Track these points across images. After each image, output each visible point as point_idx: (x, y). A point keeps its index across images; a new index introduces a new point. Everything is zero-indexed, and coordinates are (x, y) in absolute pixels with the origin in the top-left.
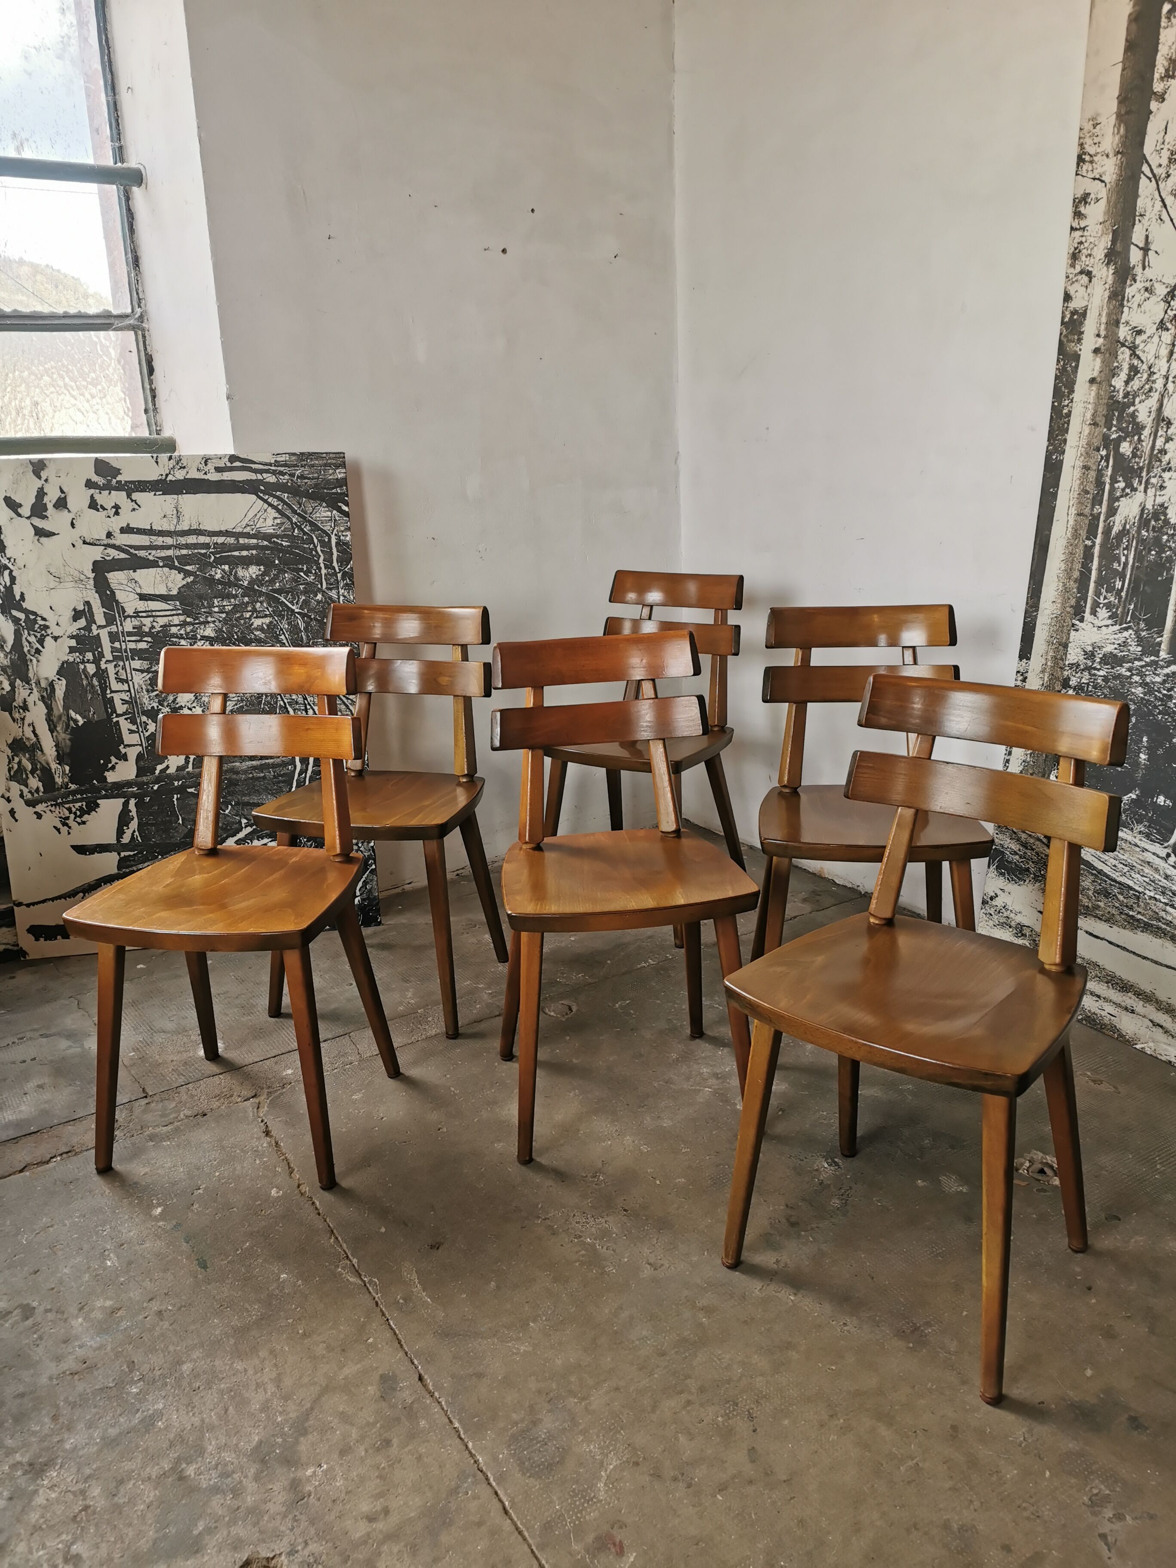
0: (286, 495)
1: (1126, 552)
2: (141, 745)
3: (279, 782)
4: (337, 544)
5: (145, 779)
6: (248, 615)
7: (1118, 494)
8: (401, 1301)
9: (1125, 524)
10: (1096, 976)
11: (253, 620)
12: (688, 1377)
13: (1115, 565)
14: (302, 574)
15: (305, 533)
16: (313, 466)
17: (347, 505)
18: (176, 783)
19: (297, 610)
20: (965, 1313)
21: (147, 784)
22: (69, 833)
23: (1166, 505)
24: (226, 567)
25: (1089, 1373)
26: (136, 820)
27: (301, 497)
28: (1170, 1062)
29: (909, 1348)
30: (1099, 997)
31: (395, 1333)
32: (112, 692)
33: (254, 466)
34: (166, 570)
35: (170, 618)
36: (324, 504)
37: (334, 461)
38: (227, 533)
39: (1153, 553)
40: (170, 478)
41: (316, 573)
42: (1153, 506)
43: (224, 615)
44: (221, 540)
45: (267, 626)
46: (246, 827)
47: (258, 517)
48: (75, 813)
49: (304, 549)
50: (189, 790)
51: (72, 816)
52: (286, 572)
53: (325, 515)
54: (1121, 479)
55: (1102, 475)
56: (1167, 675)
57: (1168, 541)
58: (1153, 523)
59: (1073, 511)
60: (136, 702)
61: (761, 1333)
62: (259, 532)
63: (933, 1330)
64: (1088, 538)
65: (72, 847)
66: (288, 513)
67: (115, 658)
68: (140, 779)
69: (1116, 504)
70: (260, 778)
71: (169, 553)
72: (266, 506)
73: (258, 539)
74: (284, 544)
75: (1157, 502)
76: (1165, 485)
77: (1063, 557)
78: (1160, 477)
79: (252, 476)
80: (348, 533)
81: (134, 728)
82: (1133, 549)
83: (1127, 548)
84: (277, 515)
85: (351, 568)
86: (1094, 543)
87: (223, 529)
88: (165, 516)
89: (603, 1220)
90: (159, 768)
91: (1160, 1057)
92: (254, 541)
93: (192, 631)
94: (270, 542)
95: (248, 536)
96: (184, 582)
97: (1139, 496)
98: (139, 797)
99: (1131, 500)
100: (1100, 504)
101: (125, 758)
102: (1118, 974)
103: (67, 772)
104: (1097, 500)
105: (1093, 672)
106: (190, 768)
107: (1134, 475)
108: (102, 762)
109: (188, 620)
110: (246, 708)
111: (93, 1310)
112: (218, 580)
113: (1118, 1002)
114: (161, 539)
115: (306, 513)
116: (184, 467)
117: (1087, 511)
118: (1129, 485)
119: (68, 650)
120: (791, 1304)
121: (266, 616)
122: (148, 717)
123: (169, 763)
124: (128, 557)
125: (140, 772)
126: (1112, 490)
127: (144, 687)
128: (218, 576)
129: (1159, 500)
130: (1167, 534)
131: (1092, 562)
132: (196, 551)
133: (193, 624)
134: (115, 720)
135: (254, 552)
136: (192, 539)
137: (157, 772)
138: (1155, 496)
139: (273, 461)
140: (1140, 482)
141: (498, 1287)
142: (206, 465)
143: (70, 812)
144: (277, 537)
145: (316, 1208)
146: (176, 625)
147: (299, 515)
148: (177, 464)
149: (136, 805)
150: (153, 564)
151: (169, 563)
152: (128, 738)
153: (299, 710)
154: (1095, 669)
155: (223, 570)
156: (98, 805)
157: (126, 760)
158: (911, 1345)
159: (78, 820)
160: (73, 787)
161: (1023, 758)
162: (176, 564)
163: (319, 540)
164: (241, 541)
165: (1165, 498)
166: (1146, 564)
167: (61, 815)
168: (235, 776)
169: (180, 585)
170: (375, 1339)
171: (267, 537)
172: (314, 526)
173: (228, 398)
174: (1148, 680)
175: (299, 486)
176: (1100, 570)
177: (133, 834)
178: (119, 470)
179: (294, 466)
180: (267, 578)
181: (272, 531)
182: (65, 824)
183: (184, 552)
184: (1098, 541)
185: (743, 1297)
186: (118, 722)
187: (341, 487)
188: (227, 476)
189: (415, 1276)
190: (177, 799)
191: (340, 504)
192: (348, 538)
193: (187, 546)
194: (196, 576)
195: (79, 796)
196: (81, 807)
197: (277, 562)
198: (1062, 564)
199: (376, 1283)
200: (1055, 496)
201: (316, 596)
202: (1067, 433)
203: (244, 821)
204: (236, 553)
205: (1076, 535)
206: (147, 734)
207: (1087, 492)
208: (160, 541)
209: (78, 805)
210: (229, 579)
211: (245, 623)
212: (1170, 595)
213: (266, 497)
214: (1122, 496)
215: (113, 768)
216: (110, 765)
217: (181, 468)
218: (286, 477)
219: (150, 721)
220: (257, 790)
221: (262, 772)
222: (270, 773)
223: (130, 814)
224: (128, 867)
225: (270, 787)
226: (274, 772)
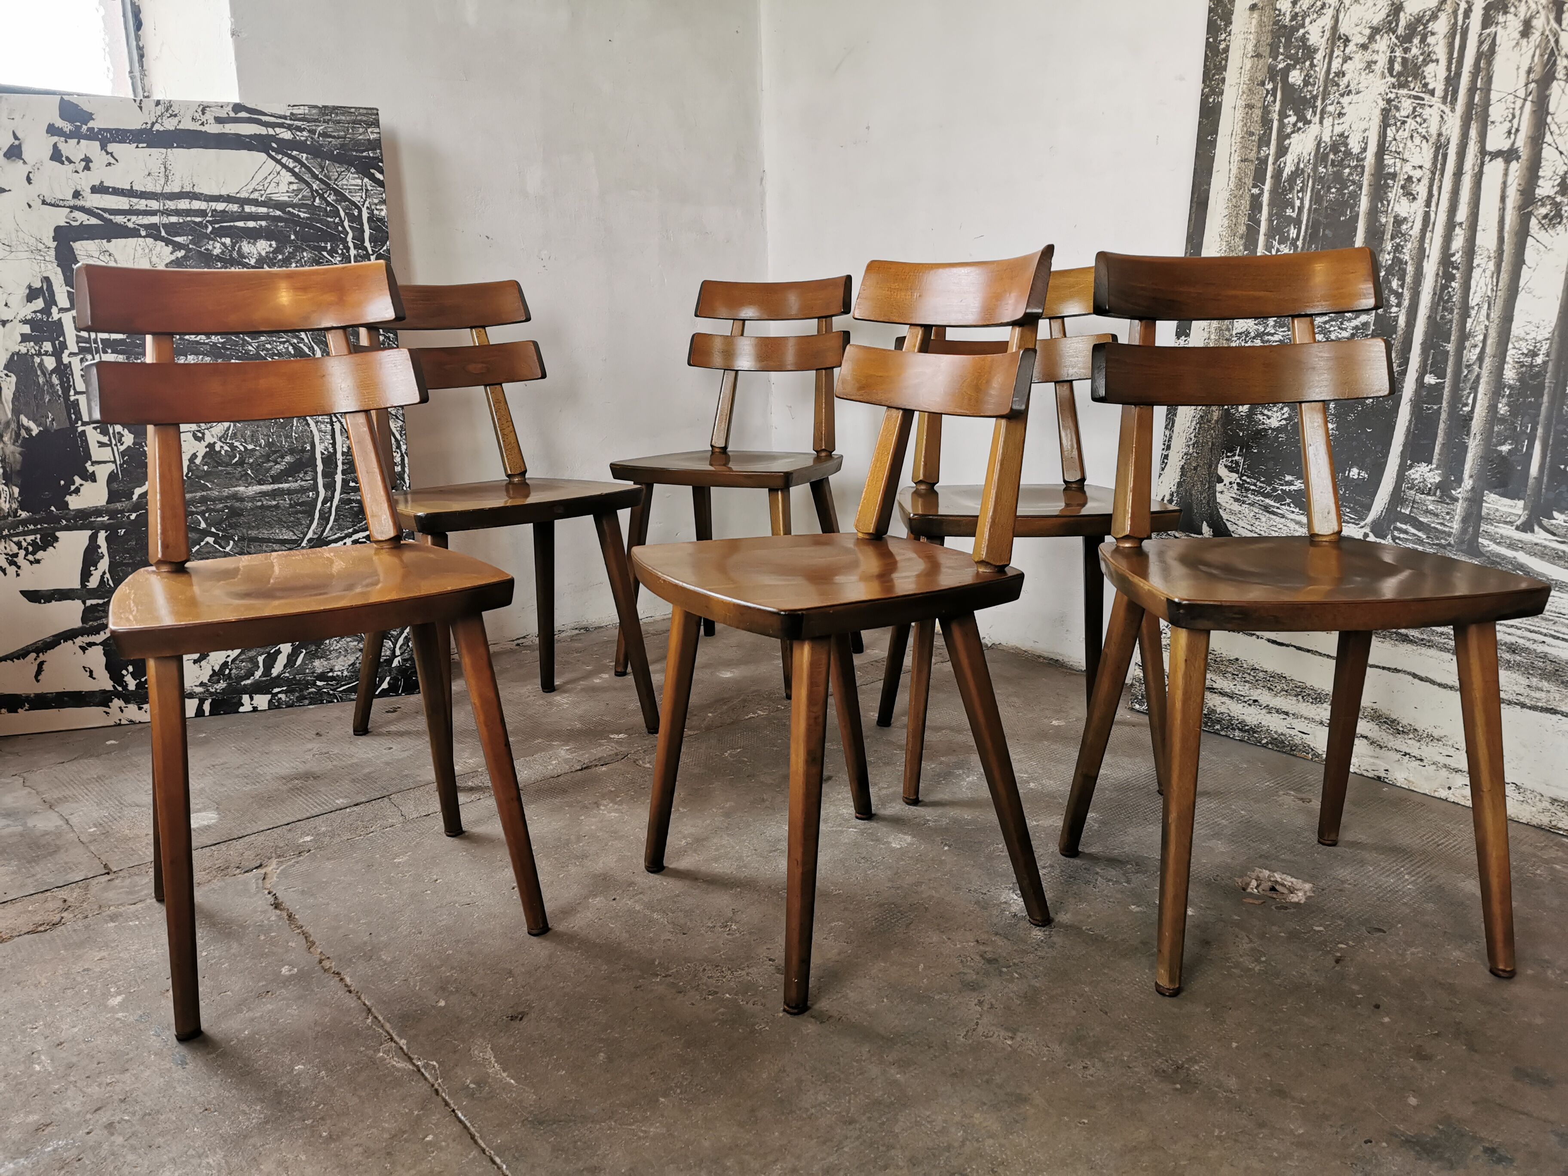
0: (305, 155)
1: (1300, 195)
2: (115, 462)
3: (297, 513)
4: (370, 219)
5: (119, 506)
7: (1289, 130)
8: (472, 1086)
9: (1298, 163)
10: (1282, 690)
12: (890, 1147)
13: (1289, 212)
14: (325, 254)
15: (328, 204)
16: (339, 122)
17: (382, 172)
20: (1234, 1045)
21: (122, 512)
22: (18, 575)
23: (1346, 134)
24: (228, 241)
25: (1413, 1101)
26: (106, 558)
27: (324, 158)
28: (1379, 778)
29: (1177, 1089)
30: (1287, 714)
31: (465, 1127)
32: (76, 393)
33: (264, 118)
34: (150, 241)
36: (353, 170)
37: (364, 118)
38: (229, 199)
39: (1333, 190)
40: (157, 127)
41: (343, 254)
42: (1331, 137)
44: (220, 206)
47: (268, 180)
48: (26, 549)
49: (328, 224)
51: (22, 553)
52: (306, 250)
53: (354, 182)
54: (1291, 113)
55: (1269, 112)
56: (1356, 328)
57: (1350, 174)
58: (1332, 156)
59: (1236, 158)
61: (978, 1086)
62: (271, 199)
63: (1201, 1067)
64: (1255, 186)
65: (21, 592)
66: (307, 177)
67: (82, 350)
68: (112, 506)
69: (1287, 142)
70: (271, 506)
71: (155, 219)
72: (279, 167)
73: (269, 207)
74: (302, 215)
75: (1335, 132)
76: (1344, 111)
77: (1226, 212)
78: (1338, 103)
79: (263, 131)
80: (383, 207)
81: (105, 440)
82: (1309, 190)
83: (1302, 190)
84: (293, 179)
85: (388, 251)
86: (1262, 190)
87: (224, 192)
88: (149, 174)
89: (744, 973)
90: (138, 491)
91: (1365, 773)
92: (263, 210)
94: (284, 212)
95: (256, 203)
96: (173, 257)
97: (1314, 129)
98: (111, 530)
99: (1304, 135)
100: (1268, 145)
101: (92, 478)
102: (1308, 685)
103: (16, 495)
104: (1264, 141)
105: (1266, 338)
107: (1307, 105)
108: (62, 482)
111: (7, 1128)
112: (217, 256)
113: (1311, 716)
114: (143, 202)
115: (330, 179)
116: (176, 116)
117: (1253, 155)
118: (1302, 118)
119: (19, 339)
120: (1009, 1049)
122: (124, 427)
124: (100, 222)
125: (113, 497)
126: (1282, 126)
128: (217, 251)
129: (1338, 130)
130: (1349, 166)
131: (1260, 212)
132: (189, 219)
134: (80, 429)
135: (264, 223)
136: (184, 204)
137: (135, 497)
138: (1333, 125)
139: (288, 114)
140: (1315, 113)
141: (610, 1059)
142: (203, 114)
143: (20, 547)
144: (294, 206)
145: (346, 986)
147: (321, 180)
148: (167, 111)
149: (107, 538)
150: (133, 233)
151: (153, 232)
152: (97, 453)
153: (323, 423)
154: (1269, 334)
155: (224, 244)
156: (56, 539)
157: (94, 480)
158: (1178, 1086)
159: (30, 557)
160: (24, 515)
161: (1185, 450)
162: (163, 233)
163: (346, 214)
164: (247, 209)
165: (1346, 126)
166: (1325, 204)
167: (8, 551)
168: (238, 504)
169: (168, 261)
170: (435, 1135)
171: (280, 205)
172: (341, 197)
173: (233, 34)
174: (1333, 336)
175: (321, 145)
176: (1270, 221)
177: (102, 577)
178: (91, 114)
179: (315, 121)
180: (280, 257)
181: (287, 199)
182: (12, 563)
183: (174, 219)
184: (1267, 187)
185: (945, 1046)
186: (84, 431)
187: (374, 149)
188: (230, 129)
189: (490, 1055)
191: (372, 171)
192: (383, 213)
193: (178, 212)
194: (188, 250)
195: (32, 527)
196: (34, 541)
197: (293, 237)
198: (1225, 219)
199: (434, 1066)
200: (1213, 144)
202: (1225, 70)
204: (240, 224)
205: (1240, 184)
206: (122, 448)
207: (1252, 134)
208: (142, 204)
209: (30, 538)
210: (231, 256)
212: (1355, 235)
213: (279, 157)
214: (1293, 132)
215: (77, 491)
216: (73, 488)
217: (171, 115)
218: (305, 133)
219: (126, 430)
220: (268, 522)
221: (275, 500)
222: (285, 500)
223: (100, 551)
224: (96, 620)
225: (284, 519)
226: (290, 500)
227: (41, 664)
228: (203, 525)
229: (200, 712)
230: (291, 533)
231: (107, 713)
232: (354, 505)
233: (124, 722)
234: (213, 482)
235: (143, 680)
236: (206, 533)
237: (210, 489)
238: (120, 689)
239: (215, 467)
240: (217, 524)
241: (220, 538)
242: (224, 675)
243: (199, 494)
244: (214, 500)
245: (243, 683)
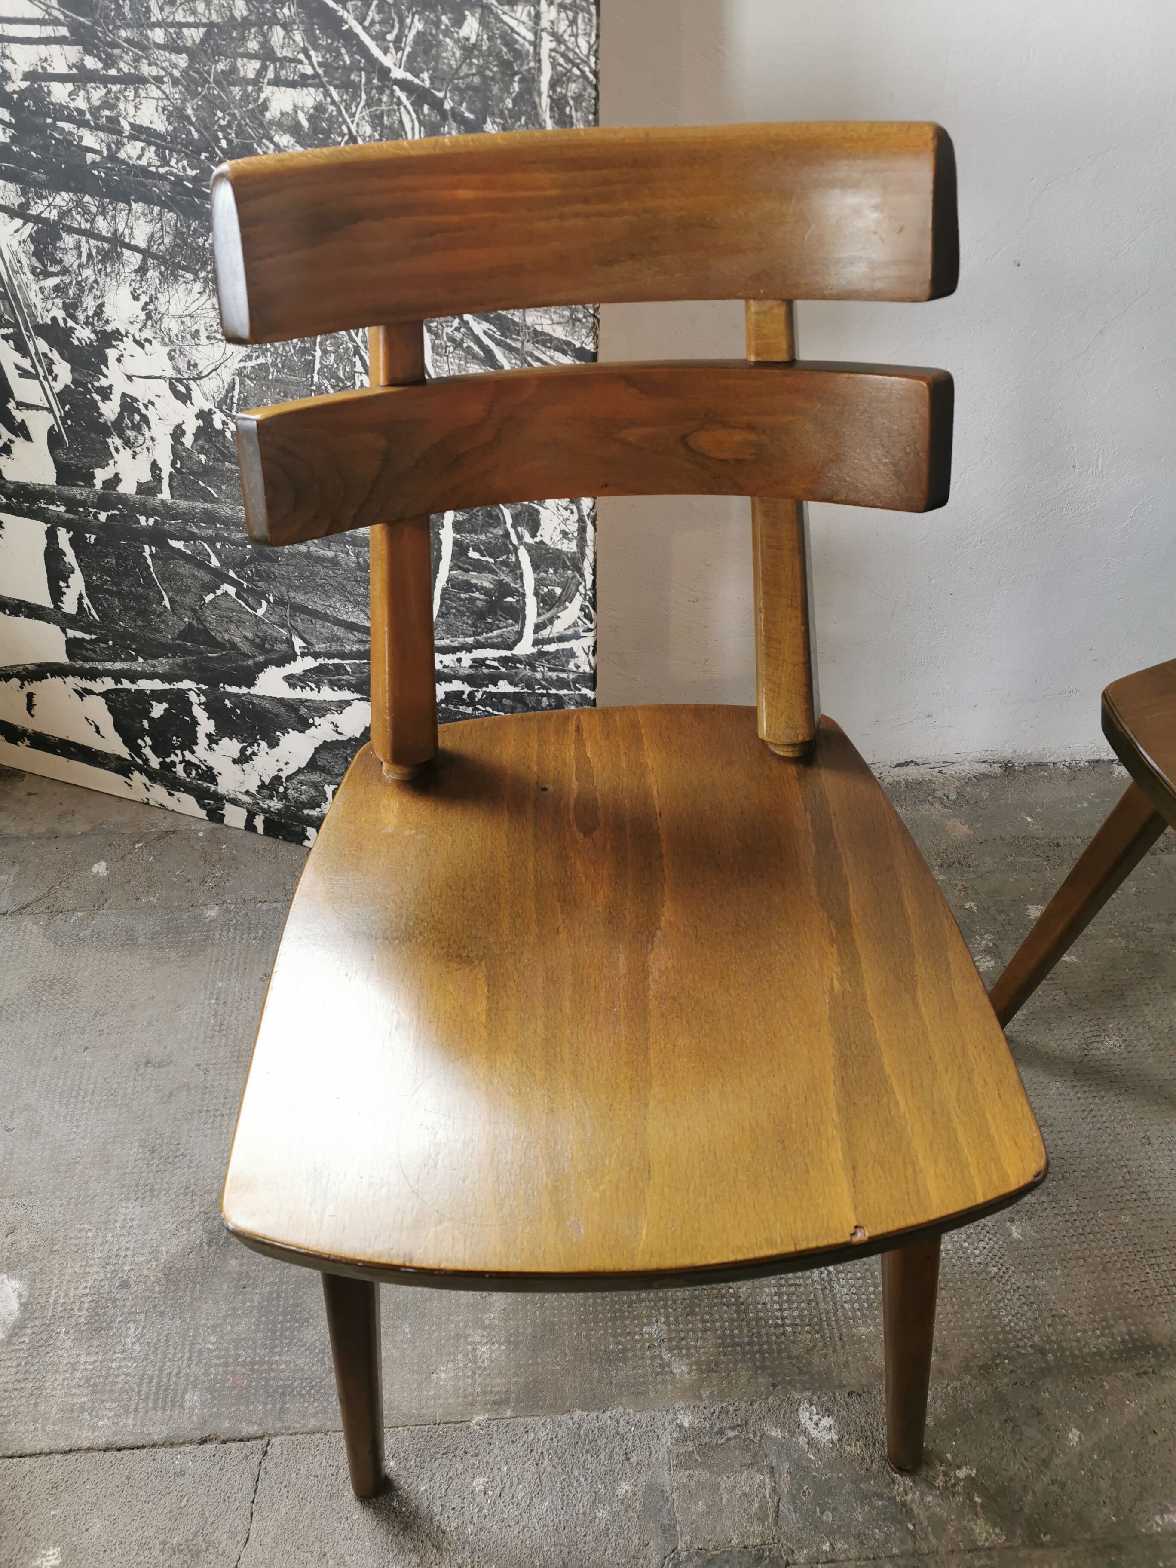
5: (76, 492)
6: (249, 68)
11: (268, 91)
18: (142, 519)
19: (398, 73)
21: (83, 504)
26: (78, 574)
35: (43, 50)
43: (182, 61)
45: (310, 119)
46: (303, 655)
50: (174, 543)
60: (15, 297)
68: (65, 490)
70: (324, 559)
81: (26, 364)
90: (99, 475)
93: (106, 104)
98: (76, 530)
101: (24, 432)
106: (165, 494)
109: (91, 63)
110: (273, 374)
121: (303, 82)
122: (51, 345)
123: (119, 468)
125: (64, 474)
127: (25, 261)
133: (106, 81)
137: (98, 483)
146: (62, 78)
149: (72, 542)
152: (20, 388)
157: (28, 437)
177: (79, 600)
190: (151, 555)
201: (459, 22)
203: (298, 643)
206: (58, 386)
211: (245, 97)
220: (321, 586)
221: (330, 550)
222: (347, 553)
223: (66, 559)
224: (86, 659)
225: (349, 588)
226: (358, 555)
227: (30, 696)
228: (215, 562)
229: (250, 826)
230: (362, 615)
231: (129, 785)
232: (477, 595)
233: (152, 803)
234: (220, 488)
235: (168, 760)
236: (220, 577)
237: (216, 501)
238: (140, 761)
239: (218, 460)
240: (240, 565)
241: (245, 591)
242: (278, 792)
243: (199, 506)
244: (226, 522)
245: (306, 812)
